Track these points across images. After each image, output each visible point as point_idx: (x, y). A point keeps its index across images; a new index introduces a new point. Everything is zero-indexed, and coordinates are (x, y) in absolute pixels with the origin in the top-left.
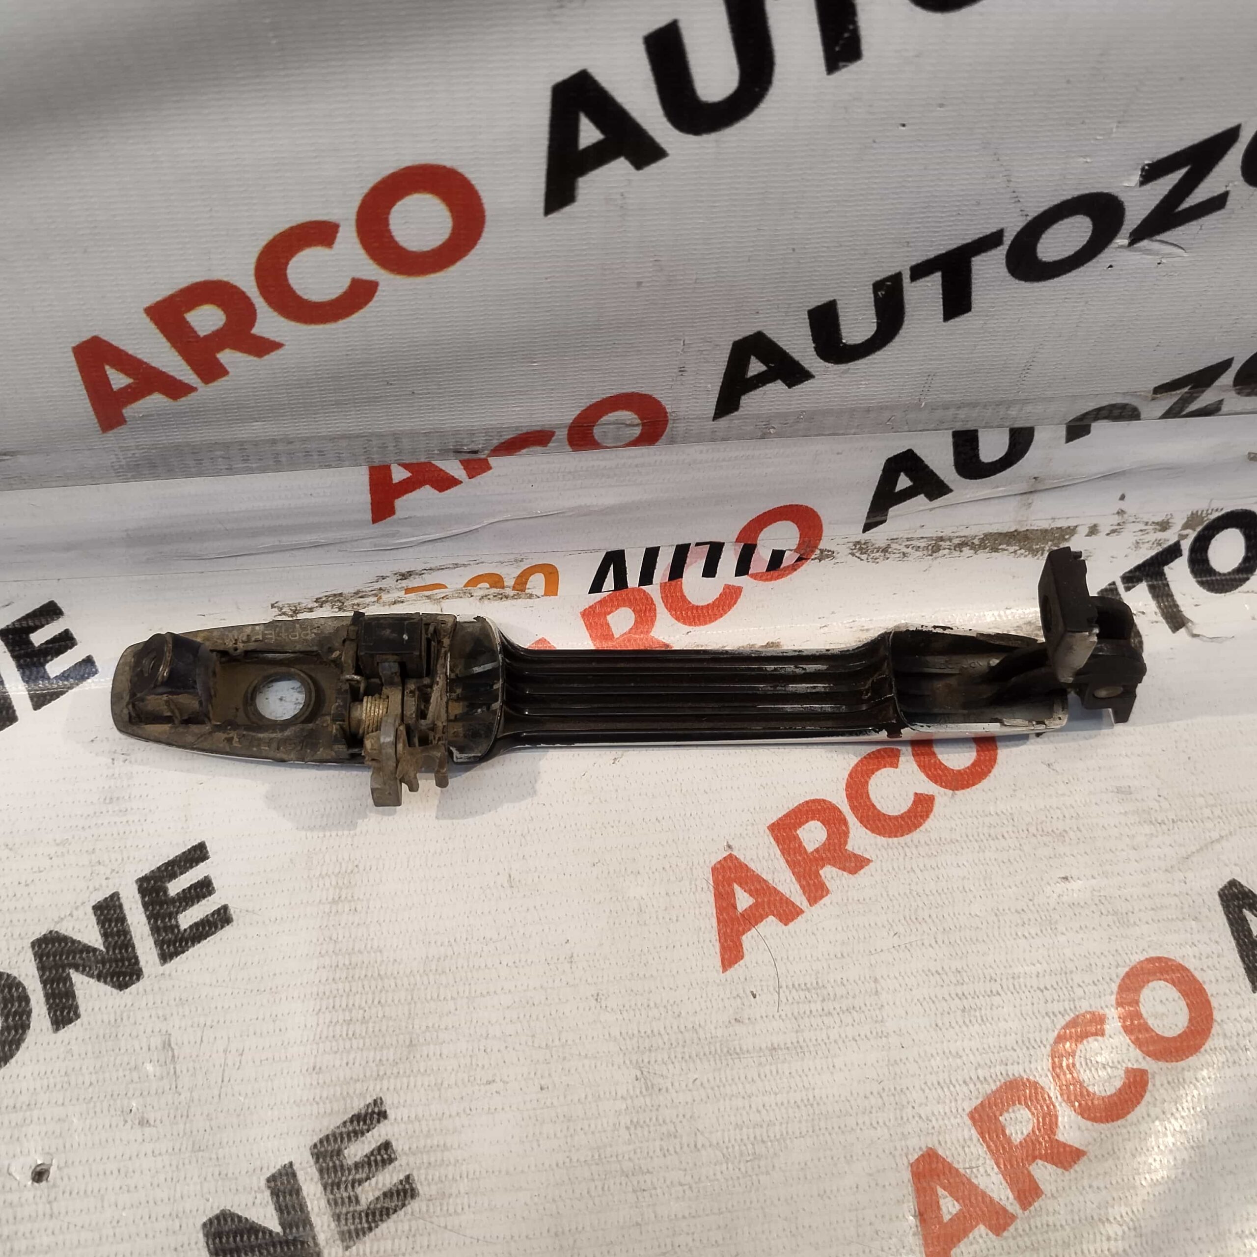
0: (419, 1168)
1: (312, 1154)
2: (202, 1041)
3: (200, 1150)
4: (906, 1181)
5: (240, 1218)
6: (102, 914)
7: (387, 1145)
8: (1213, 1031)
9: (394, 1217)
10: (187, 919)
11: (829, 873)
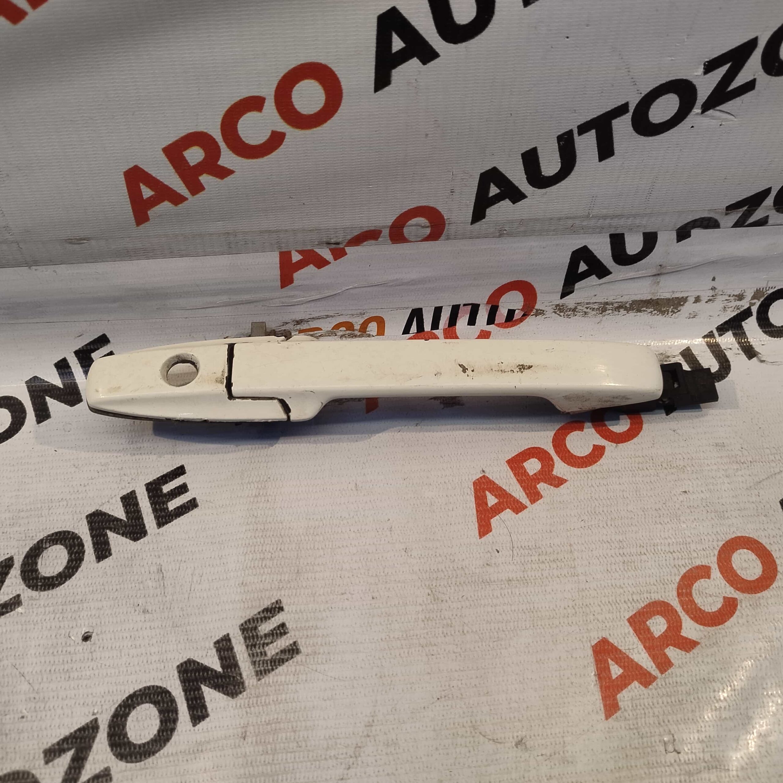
0: (301, 638)
1: (240, 629)
2: (179, 569)
3: (176, 626)
4: (590, 655)
5: (198, 663)
6: (125, 501)
7: (283, 625)
8: (778, 577)
9: (287, 663)
10: (173, 505)
11: (542, 487)
